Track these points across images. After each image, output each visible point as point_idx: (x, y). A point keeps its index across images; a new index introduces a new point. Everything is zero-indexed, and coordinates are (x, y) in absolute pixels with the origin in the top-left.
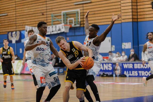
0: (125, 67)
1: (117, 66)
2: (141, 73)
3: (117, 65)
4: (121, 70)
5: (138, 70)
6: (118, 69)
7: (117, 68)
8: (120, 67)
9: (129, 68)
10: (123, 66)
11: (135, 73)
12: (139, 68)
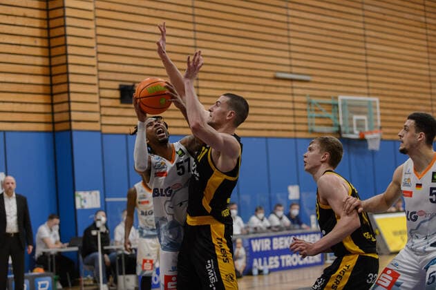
0: (254, 249)
1: (239, 248)
2: (285, 260)
3: (238, 245)
4: (247, 257)
5: (280, 252)
6: (240, 255)
7: (238, 252)
8: (245, 248)
9: (262, 249)
10: (250, 246)
11: (274, 262)
12: (281, 247)
